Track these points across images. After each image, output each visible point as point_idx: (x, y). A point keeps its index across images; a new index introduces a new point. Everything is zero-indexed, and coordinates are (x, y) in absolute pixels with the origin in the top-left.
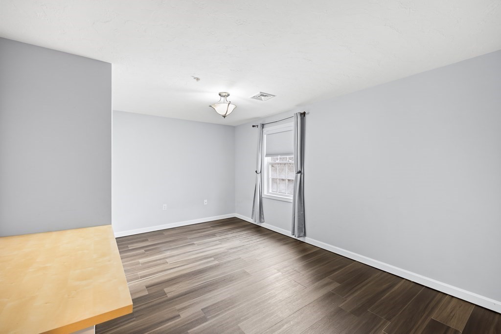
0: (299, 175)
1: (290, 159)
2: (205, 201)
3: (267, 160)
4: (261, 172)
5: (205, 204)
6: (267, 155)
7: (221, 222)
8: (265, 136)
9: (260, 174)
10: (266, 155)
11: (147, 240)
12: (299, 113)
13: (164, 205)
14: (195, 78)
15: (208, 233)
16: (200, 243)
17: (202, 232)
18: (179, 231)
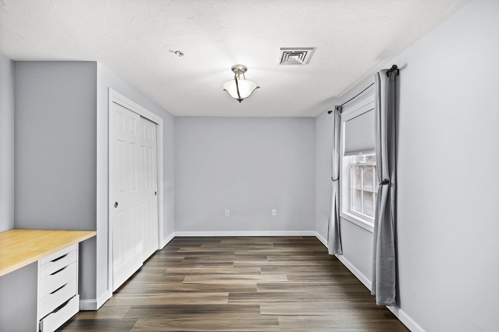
0: (385, 187)
1: (370, 158)
2: (274, 211)
3: (346, 160)
4: (339, 178)
5: (273, 214)
6: (348, 153)
7: (290, 240)
8: (344, 124)
9: (337, 181)
10: (345, 153)
11: (199, 246)
12: (383, 70)
13: (226, 211)
14: (176, 53)
15: (261, 253)
16: (239, 264)
17: (257, 249)
18: (236, 242)
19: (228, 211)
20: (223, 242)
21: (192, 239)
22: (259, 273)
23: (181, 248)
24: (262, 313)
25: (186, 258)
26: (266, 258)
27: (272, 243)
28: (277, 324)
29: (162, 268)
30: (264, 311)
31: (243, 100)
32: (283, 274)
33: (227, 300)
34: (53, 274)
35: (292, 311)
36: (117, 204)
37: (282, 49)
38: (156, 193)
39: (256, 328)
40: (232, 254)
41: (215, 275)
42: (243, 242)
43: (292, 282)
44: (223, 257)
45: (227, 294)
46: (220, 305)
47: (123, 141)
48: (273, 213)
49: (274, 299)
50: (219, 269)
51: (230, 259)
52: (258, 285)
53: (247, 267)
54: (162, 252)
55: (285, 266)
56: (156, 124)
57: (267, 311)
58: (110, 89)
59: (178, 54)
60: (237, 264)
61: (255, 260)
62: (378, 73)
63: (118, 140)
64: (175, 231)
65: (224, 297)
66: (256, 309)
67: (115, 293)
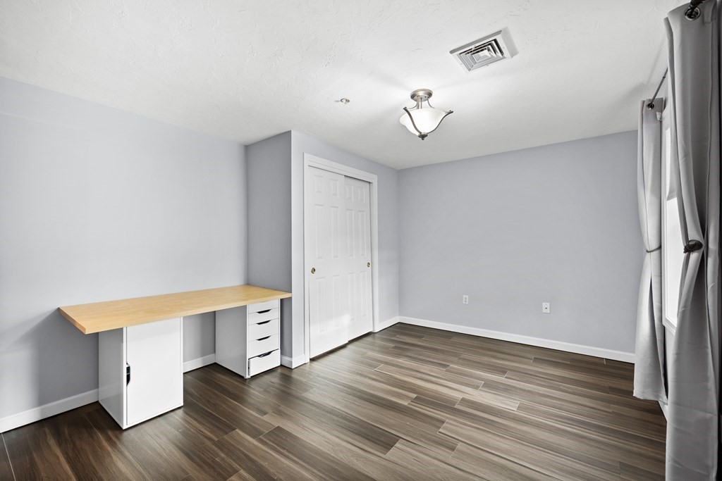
2: (546, 305)
4: (660, 247)
6: (672, 192)
10: (669, 193)
13: (464, 296)
14: (341, 100)
15: (499, 364)
16: (457, 369)
17: (499, 358)
18: (475, 343)
19: (467, 296)
20: (455, 339)
21: (417, 328)
22: (476, 387)
23: (398, 336)
24: (440, 430)
25: (395, 347)
26: (505, 372)
27: (533, 357)
28: (453, 449)
29: (364, 350)
30: (446, 428)
31: (426, 136)
32: (515, 400)
33: (410, 402)
34: (259, 324)
35: (487, 446)
36: (314, 270)
37: (452, 52)
38: (369, 264)
39: (421, 441)
40: (455, 355)
41: (415, 373)
42: (485, 345)
43: (521, 414)
44: (441, 356)
45: (415, 396)
46: (397, 403)
47: (322, 205)
48: (544, 308)
49: (473, 423)
50: (425, 368)
51: (448, 361)
52: (463, 400)
53: (465, 375)
54: (377, 335)
55: (529, 391)
56: (370, 183)
57: (451, 431)
58: (305, 154)
59: (344, 101)
60: (454, 368)
61: (484, 371)
62: (667, 20)
63: (316, 205)
64: (400, 315)
65: (408, 397)
66: (437, 424)
67: (312, 360)
